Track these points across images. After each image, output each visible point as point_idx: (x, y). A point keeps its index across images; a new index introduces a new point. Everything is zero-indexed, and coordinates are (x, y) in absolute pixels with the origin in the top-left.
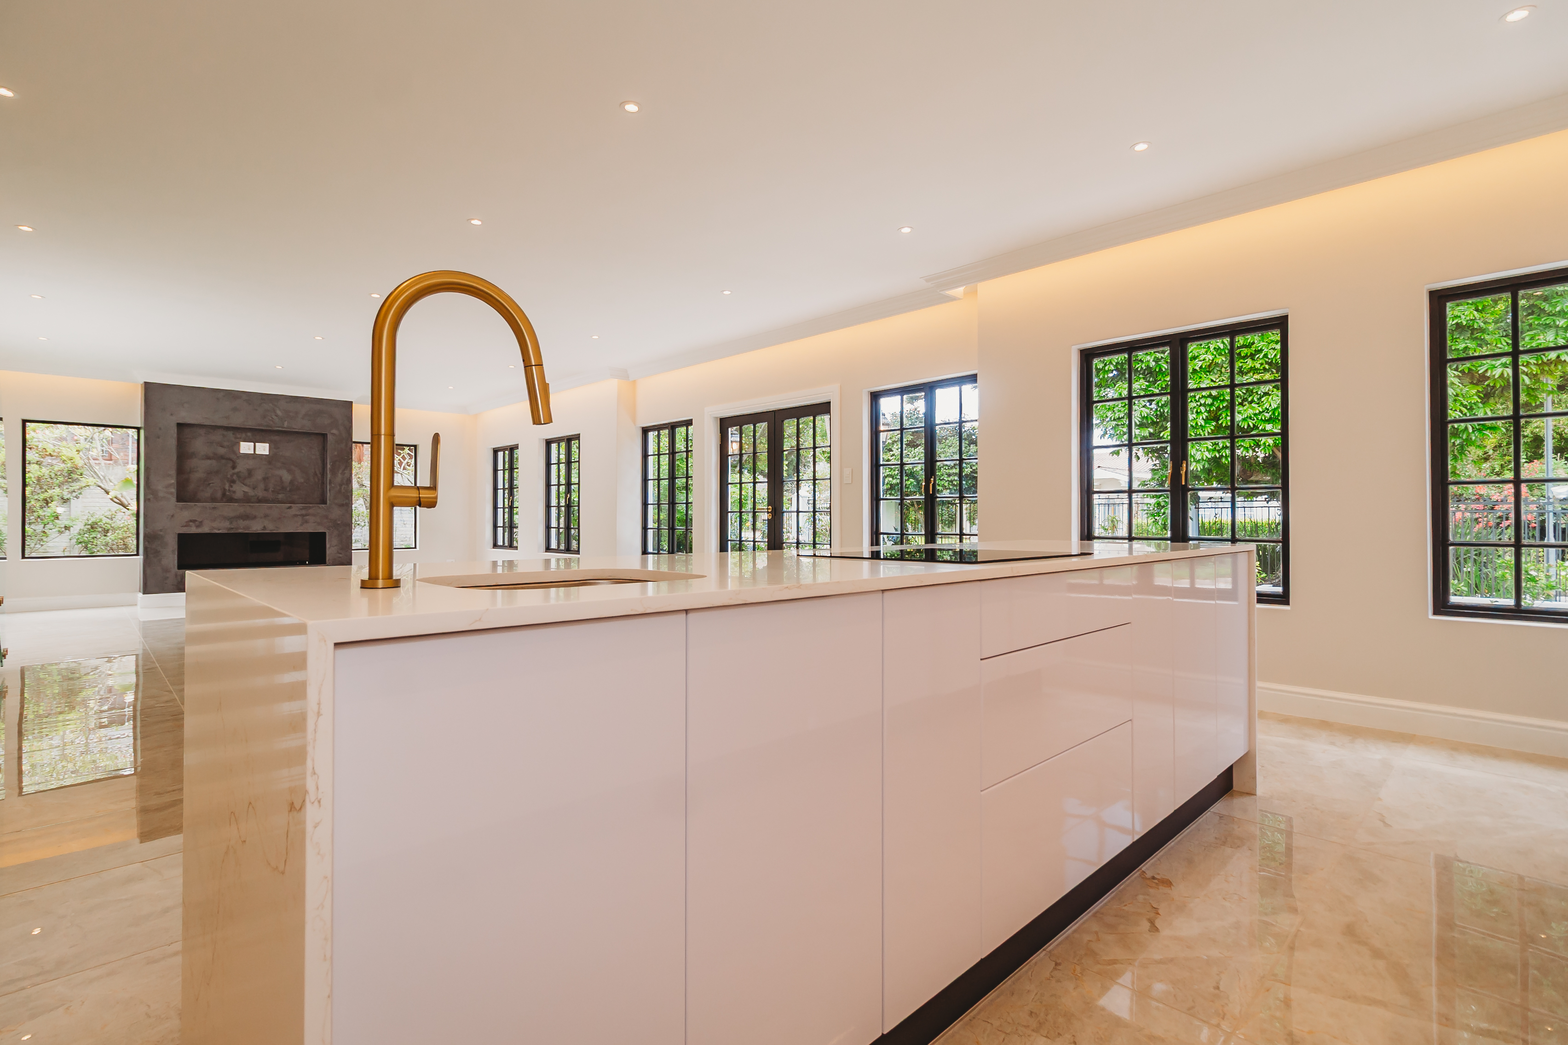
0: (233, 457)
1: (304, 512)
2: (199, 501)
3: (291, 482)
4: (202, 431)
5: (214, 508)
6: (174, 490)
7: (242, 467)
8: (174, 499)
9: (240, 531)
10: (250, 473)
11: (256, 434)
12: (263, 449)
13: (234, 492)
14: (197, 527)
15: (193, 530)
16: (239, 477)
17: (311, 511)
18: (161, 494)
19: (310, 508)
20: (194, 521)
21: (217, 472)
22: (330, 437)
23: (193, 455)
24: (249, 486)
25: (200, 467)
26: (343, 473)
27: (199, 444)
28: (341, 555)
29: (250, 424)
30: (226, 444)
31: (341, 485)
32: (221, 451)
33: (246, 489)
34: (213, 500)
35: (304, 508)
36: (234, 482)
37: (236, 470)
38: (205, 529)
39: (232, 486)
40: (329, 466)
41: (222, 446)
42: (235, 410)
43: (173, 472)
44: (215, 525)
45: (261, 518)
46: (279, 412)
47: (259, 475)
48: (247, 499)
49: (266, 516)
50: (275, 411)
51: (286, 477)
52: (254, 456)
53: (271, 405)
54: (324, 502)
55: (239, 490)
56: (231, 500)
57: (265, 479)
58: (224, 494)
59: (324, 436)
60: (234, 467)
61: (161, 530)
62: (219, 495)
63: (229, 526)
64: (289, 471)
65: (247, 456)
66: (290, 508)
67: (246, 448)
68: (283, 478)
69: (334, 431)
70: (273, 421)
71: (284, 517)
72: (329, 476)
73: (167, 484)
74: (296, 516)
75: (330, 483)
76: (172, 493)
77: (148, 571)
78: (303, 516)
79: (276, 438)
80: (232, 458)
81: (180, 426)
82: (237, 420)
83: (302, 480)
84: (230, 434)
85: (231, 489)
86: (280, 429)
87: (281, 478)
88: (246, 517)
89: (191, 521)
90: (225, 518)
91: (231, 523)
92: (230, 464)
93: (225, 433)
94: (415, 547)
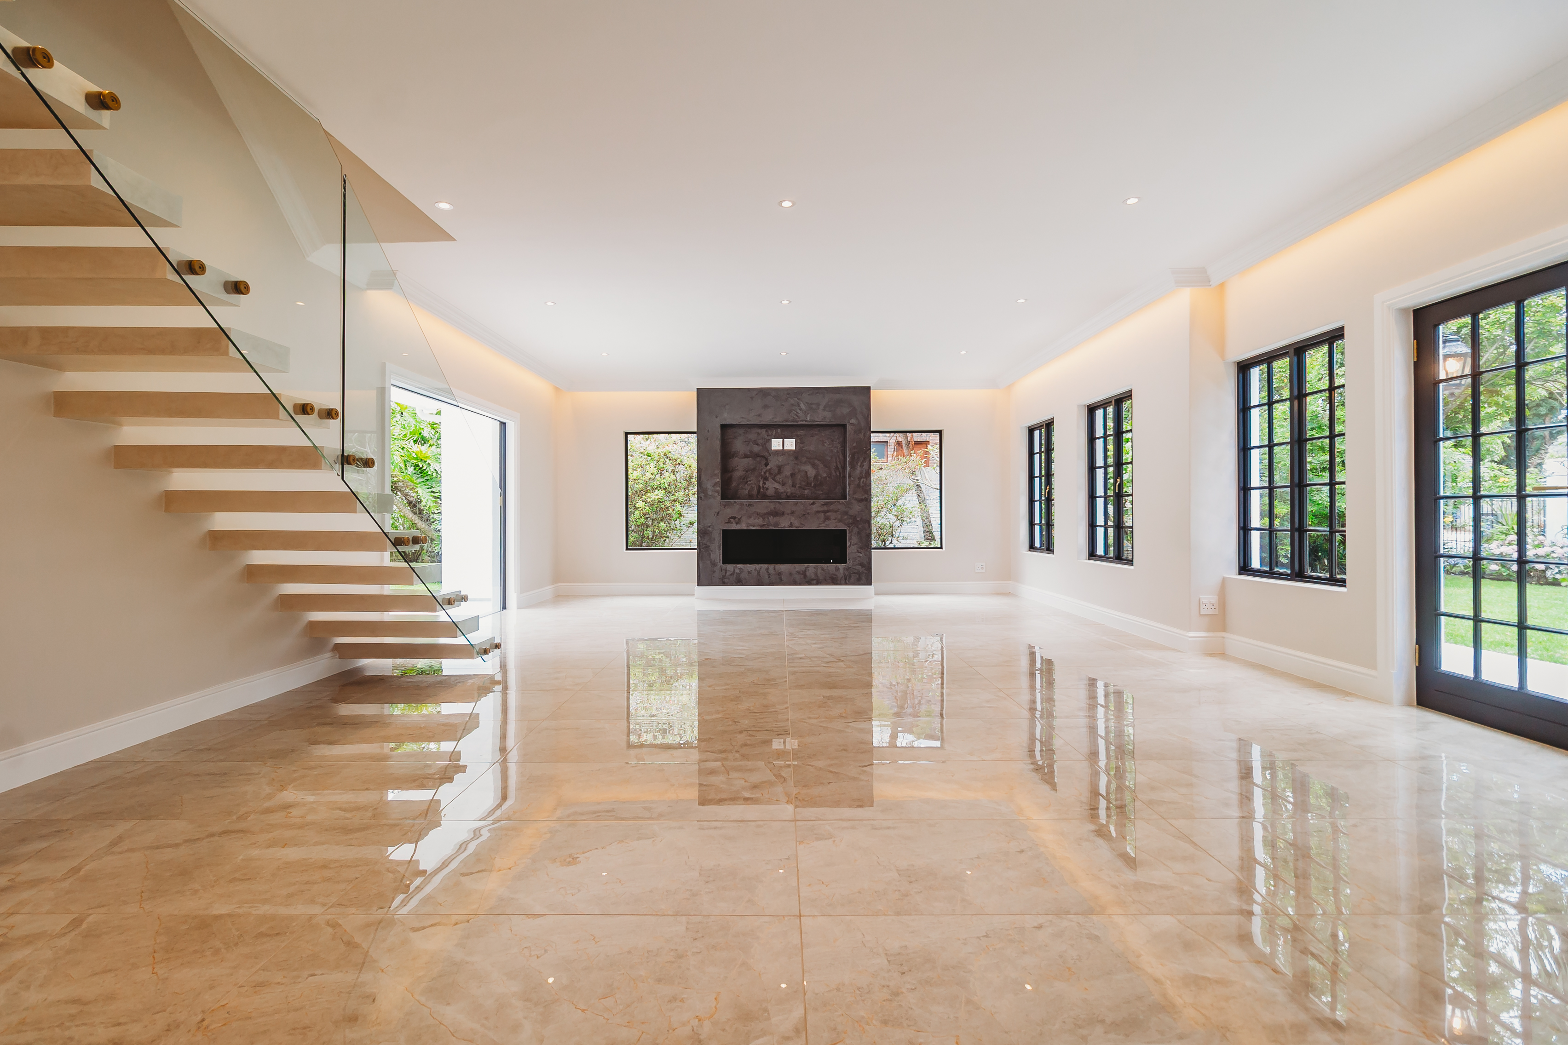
0: (766, 454)
1: (825, 508)
2: (739, 498)
3: (816, 477)
4: (741, 431)
5: (750, 505)
6: (719, 489)
7: (773, 463)
8: (720, 497)
9: (771, 528)
10: (780, 469)
11: (785, 430)
12: (790, 444)
13: (767, 489)
14: (737, 523)
15: (734, 526)
16: (770, 474)
17: (832, 507)
18: (710, 493)
19: (832, 503)
20: (734, 518)
21: (754, 470)
22: (849, 427)
23: (734, 455)
24: (779, 483)
25: (740, 465)
26: (862, 466)
27: (739, 445)
28: (861, 555)
29: (779, 420)
30: (760, 442)
31: (860, 479)
32: (756, 449)
33: (777, 485)
34: (750, 497)
35: (825, 504)
36: (766, 479)
37: (768, 467)
38: (743, 526)
39: (765, 484)
40: (848, 459)
41: (758, 445)
42: (766, 407)
43: (718, 472)
44: (751, 521)
45: (788, 514)
46: (802, 406)
47: (787, 472)
48: (778, 496)
49: (793, 513)
50: (799, 405)
51: (811, 472)
52: (783, 452)
53: (796, 399)
54: (844, 497)
55: (772, 486)
56: (765, 497)
57: (793, 475)
58: (759, 491)
59: (844, 426)
60: (766, 465)
61: (710, 527)
62: (755, 492)
63: (762, 523)
64: (814, 465)
65: (777, 452)
66: (813, 504)
67: (776, 444)
68: (808, 473)
69: (853, 421)
70: (797, 416)
71: (808, 513)
72: (848, 469)
73: (714, 482)
74: (818, 512)
75: (850, 477)
76: (717, 492)
77: (701, 565)
78: (825, 512)
79: (801, 432)
80: (764, 455)
81: (724, 427)
82: (768, 417)
83: (825, 475)
84: (763, 431)
85: (765, 486)
86: (804, 422)
87: (806, 472)
88: (776, 514)
89: (732, 518)
90: (758, 515)
91: (764, 519)
92: (764, 462)
93: (759, 431)
94: (941, 548)
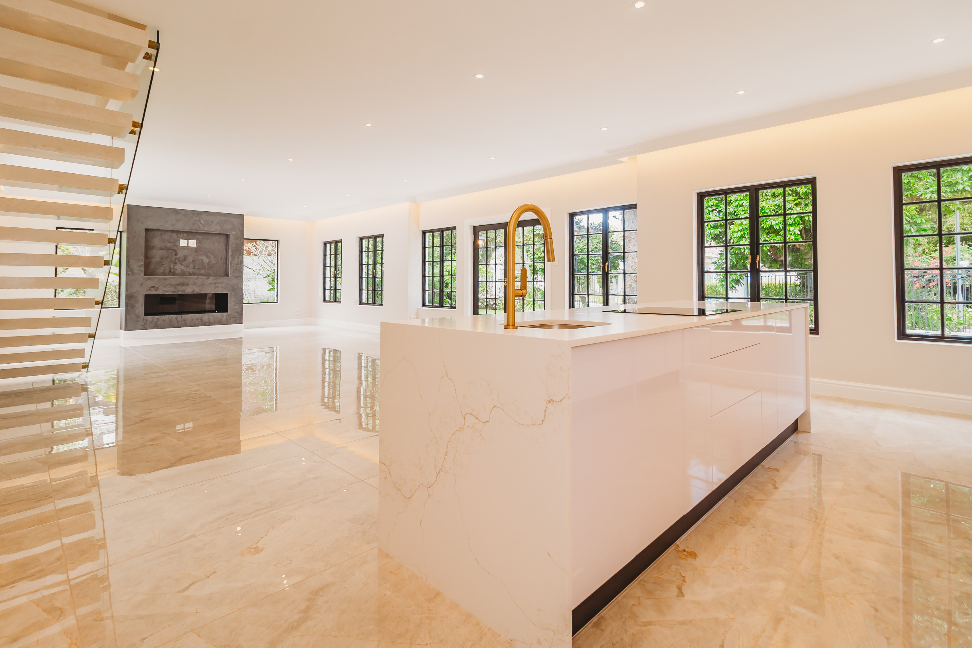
0: (176, 248)
1: (216, 281)
2: (156, 275)
3: (208, 263)
4: (158, 233)
5: (165, 279)
6: (143, 269)
7: (180, 254)
8: (143, 274)
9: (180, 293)
10: (185, 258)
11: (189, 235)
12: (193, 243)
13: (176, 269)
14: (156, 290)
15: (153, 292)
16: (178, 260)
17: (220, 281)
18: (136, 271)
19: (220, 278)
20: (154, 287)
21: (167, 258)
22: (231, 236)
23: (153, 248)
24: (184, 266)
25: (157, 255)
26: (238, 258)
27: (157, 242)
28: (236, 307)
29: (187, 229)
30: (171, 241)
31: (237, 265)
32: (169, 245)
33: (183, 268)
34: (164, 274)
35: (216, 279)
36: (176, 263)
37: (177, 257)
38: (160, 292)
39: (175, 266)
40: (230, 254)
41: (170, 242)
42: (178, 220)
43: (142, 258)
44: (165, 289)
45: (191, 285)
46: (202, 222)
47: (190, 259)
48: (183, 274)
49: (194, 284)
50: (200, 221)
51: (206, 260)
52: (188, 248)
53: (198, 217)
54: (227, 275)
55: (179, 268)
56: (174, 274)
57: (194, 261)
58: (170, 271)
59: (227, 236)
60: (176, 255)
61: (135, 293)
62: (168, 270)
63: (173, 290)
64: (207, 256)
65: (183, 248)
66: (208, 278)
67: (183, 243)
68: (204, 261)
69: (233, 233)
70: (199, 227)
71: (205, 284)
72: (230, 259)
73: (139, 265)
74: (211, 283)
75: (231, 263)
76: (142, 271)
77: (128, 317)
78: (215, 283)
79: (199, 237)
80: (175, 249)
81: (147, 230)
82: (179, 226)
83: (214, 262)
84: (174, 235)
85: (174, 268)
86: (203, 231)
87: (203, 261)
88: (182, 284)
89: (152, 287)
90: (171, 285)
91: (175, 288)
92: (174, 253)
93: (171, 234)
94: (277, 302)
